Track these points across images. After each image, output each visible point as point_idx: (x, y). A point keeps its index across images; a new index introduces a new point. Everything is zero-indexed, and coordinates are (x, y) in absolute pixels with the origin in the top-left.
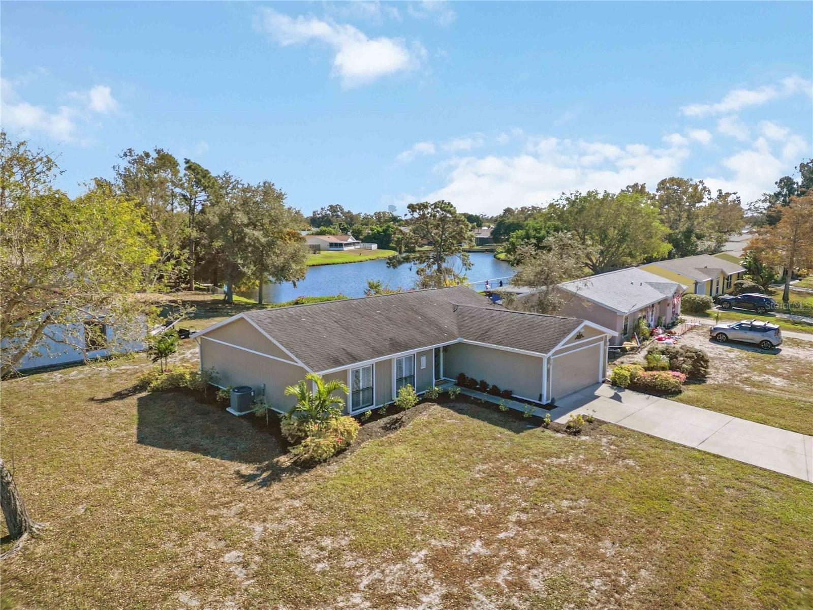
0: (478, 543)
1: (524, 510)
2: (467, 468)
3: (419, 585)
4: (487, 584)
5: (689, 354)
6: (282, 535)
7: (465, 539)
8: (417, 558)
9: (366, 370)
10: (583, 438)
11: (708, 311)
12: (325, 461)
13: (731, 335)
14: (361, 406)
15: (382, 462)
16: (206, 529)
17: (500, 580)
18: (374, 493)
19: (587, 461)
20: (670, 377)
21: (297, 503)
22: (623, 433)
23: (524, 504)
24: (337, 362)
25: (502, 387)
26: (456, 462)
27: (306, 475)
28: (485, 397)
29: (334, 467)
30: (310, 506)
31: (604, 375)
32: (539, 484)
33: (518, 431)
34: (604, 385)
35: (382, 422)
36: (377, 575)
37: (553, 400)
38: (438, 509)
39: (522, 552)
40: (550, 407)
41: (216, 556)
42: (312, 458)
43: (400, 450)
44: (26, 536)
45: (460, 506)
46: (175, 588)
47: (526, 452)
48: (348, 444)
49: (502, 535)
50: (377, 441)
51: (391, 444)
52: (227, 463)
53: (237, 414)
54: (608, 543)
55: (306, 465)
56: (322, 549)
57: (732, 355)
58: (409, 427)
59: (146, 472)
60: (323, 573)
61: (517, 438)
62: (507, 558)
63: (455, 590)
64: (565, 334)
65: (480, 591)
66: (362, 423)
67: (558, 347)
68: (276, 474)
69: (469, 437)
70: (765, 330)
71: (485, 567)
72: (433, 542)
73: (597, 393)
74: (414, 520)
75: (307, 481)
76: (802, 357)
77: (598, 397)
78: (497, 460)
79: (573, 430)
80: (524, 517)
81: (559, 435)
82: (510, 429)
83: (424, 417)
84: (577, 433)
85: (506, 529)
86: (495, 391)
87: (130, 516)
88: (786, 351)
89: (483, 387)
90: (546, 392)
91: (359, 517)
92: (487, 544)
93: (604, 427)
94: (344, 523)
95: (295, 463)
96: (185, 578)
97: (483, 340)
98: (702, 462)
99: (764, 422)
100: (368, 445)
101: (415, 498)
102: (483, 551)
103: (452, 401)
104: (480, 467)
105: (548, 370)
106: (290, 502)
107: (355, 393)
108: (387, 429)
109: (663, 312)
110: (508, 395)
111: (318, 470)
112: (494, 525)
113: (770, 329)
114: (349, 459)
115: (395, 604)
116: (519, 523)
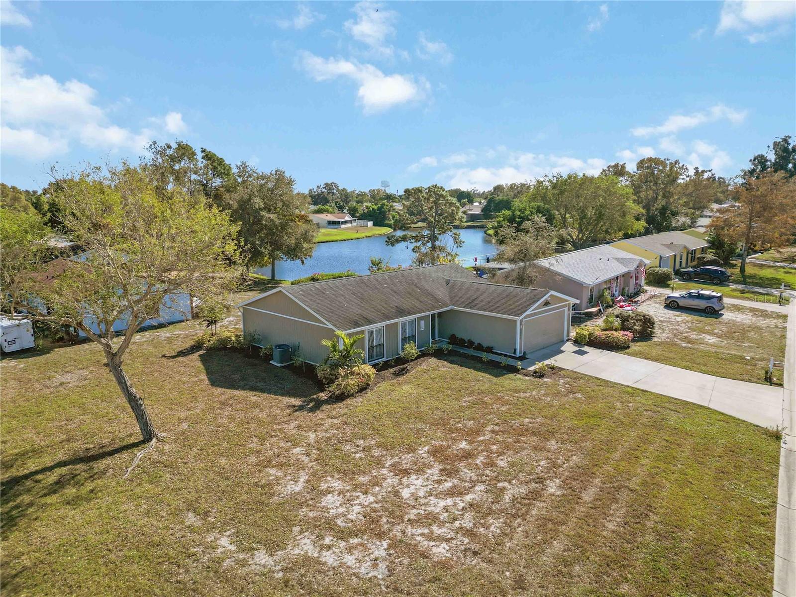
0: (464, 443)
1: (497, 424)
2: (457, 399)
3: (424, 465)
4: (470, 465)
5: (639, 318)
6: (329, 439)
7: (455, 440)
8: (423, 451)
9: (379, 331)
10: (546, 380)
11: (669, 282)
12: (352, 395)
13: (682, 303)
14: (375, 358)
16: (276, 436)
17: (478, 462)
18: (390, 414)
19: (546, 395)
20: (620, 335)
21: (336, 421)
22: (576, 376)
23: (497, 421)
24: (357, 325)
25: (485, 345)
26: (448, 396)
27: (340, 404)
28: (471, 352)
30: (346, 423)
31: (568, 335)
32: (509, 409)
33: (497, 376)
34: (569, 343)
35: (392, 370)
36: (396, 459)
37: (525, 353)
38: (437, 424)
39: (494, 447)
40: (522, 358)
41: (287, 450)
42: (343, 393)
43: (407, 388)
44: (154, 440)
45: (452, 422)
46: (265, 467)
47: (501, 389)
48: (368, 385)
49: (481, 438)
50: (389, 383)
51: (399, 384)
52: (280, 398)
53: (279, 365)
54: (553, 442)
55: (340, 398)
56: (358, 446)
57: (679, 319)
58: (413, 373)
59: (223, 404)
60: (361, 459)
61: (495, 380)
62: (483, 451)
63: (448, 467)
64: (535, 301)
65: (465, 467)
66: (378, 370)
67: (528, 312)
68: (318, 405)
69: (458, 380)
70: (709, 298)
71: (467, 455)
72: (433, 442)
73: (562, 349)
74: (419, 430)
75: (340, 408)
76: (738, 320)
77: (563, 352)
78: (479, 394)
79: (539, 375)
80: (497, 428)
81: (527, 378)
82: (490, 374)
83: (423, 367)
84: (542, 376)
85: (484, 435)
86: (480, 348)
87: (220, 429)
88: (727, 315)
89: (471, 344)
90: (519, 346)
91: (381, 428)
92: (470, 443)
93: (563, 372)
94: (371, 432)
95: (330, 397)
96: (270, 461)
97: (470, 308)
98: (632, 395)
99: (689, 368)
100: (382, 386)
101: (420, 418)
102: (468, 447)
103: (446, 354)
104: (467, 399)
105: (521, 330)
106: (331, 420)
107: (371, 348)
108: (397, 374)
109: (627, 284)
110: (489, 350)
111: (349, 401)
112: (477, 433)
113: (714, 297)
114: (369, 394)
115: (409, 473)
116: (493, 432)
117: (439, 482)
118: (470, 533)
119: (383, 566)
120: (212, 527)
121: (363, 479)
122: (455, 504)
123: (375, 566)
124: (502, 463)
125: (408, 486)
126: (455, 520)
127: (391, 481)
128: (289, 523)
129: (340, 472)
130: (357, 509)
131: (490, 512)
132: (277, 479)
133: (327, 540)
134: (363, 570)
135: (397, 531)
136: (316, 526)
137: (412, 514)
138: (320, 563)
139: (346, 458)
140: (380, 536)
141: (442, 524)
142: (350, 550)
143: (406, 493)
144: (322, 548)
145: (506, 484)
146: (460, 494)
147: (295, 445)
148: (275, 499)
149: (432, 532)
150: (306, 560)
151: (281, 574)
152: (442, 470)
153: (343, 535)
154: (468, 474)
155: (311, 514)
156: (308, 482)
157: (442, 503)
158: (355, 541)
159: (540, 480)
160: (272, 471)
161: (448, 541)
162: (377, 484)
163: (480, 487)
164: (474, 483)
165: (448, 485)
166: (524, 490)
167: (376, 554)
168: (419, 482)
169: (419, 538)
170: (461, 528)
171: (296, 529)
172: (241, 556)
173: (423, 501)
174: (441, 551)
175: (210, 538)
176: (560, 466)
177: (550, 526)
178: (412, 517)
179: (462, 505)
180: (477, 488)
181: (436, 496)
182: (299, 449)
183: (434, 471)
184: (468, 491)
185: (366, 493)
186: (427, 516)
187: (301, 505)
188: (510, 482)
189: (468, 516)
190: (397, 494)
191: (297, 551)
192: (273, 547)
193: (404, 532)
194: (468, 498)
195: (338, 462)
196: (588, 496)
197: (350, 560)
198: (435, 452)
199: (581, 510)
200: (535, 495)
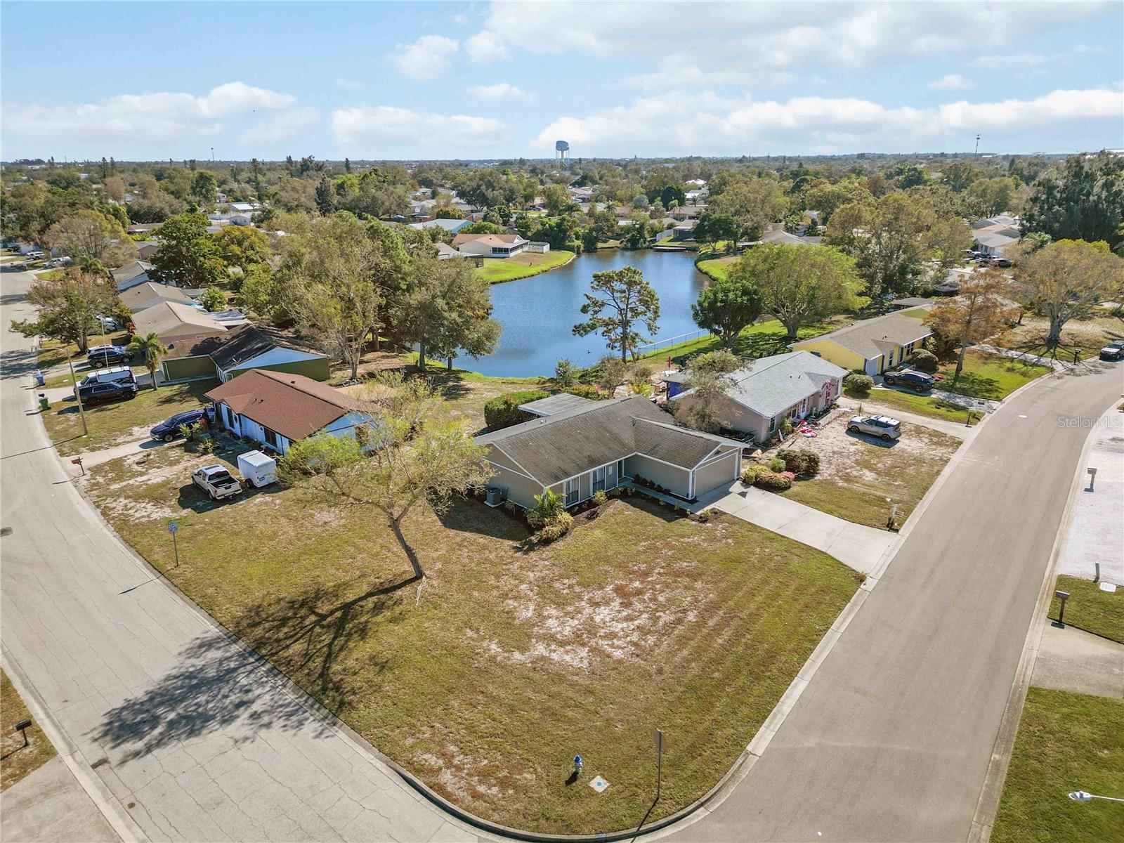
0: (638, 582)
1: (663, 567)
2: (636, 544)
3: (610, 599)
4: (640, 599)
6: (543, 578)
7: (631, 580)
8: (609, 588)
10: (707, 525)
11: (868, 391)
13: (862, 428)
14: (571, 502)
15: (588, 540)
16: (506, 575)
17: (646, 597)
18: (586, 557)
19: (705, 540)
21: (546, 563)
22: (735, 521)
23: (663, 564)
25: (665, 486)
26: (630, 541)
27: (548, 548)
28: (652, 493)
29: (561, 543)
30: (554, 564)
31: (738, 474)
32: (673, 554)
33: (670, 519)
35: (585, 514)
36: (591, 595)
37: (696, 496)
38: (619, 566)
39: (658, 586)
40: (692, 502)
41: (517, 586)
42: (548, 537)
43: (597, 533)
44: (424, 577)
45: (630, 565)
46: (505, 599)
47: (671, 534)
48: (567, 529)
49: (649, 579)
50: (583, 527)
51: (592, 529)
52: (502, 540)
53: (493, 506)
55: (547, 542)
56: (564, 584)
57: (853, 449)
58: (602, 516)
59: (459, 545)
60: (567, 594)
61: (668, 524)
62: (650, 589)
63: (626, 601)
65: (637, 601)
66: (573, 515)
68: (532, 547)
69: (638, 524)
70: (887, 426)
71: (639, 592)
72: (616, 582)
73: (731, 489)
74: (606, 572)
75: (547, 552)
76: (909, 449)
77: (731, 493)
79: (704, 519)
80: (662, 571)
81: (693, 523)
82: (665, 519)
83: (611, 510)
84: (706, 521)
85: (652, 576)
86: (659, 489)
89: (651, 486)
90: (691, 492)
91: (579, 570)
92: (642, 583)
93: (723, 517)
94: (572, 573)
95: (539, 541)
96: (507, 595)
100: (578, 530)
101: (607, 560)
102: (640, 586)
103: (630, 497)
104: (643, 544)
106: (543, 562)
108: (589, 518)
110: (667, 492)
111: (553, 545)
112: (646, 574)
113: (890, 426)
115: (600, 605)
116: (659, 573)
117: (619, 612)
118: (636, 644)
119: (586, 662)
120: (484, 639)
121: (570, 609)
122: (629, 626)
123: (581, 661)
124: (661, 599)
125: (599, 614)
126: (627, 636)
127: (588, 610)
128: (529, 637)
129: (555, 604)
130: (568, 629)
131: (649, 632)
132: (515, 608)
133: (553, 647)
134: (575, 663)
135: (593, 642)
136: (545, 639)
137: (602, 632)
138: (551, 659)
139: (557, 593)
140: (583, 645)
141: (619, 639)
142: (567, 652)
143: (598, 619)
144: (551, 651)
145: (662, 614)
146: (632, 620)
147: (522, 582)
148: (517, 622)
149: (613, 644)
150: (543, 658)
151: (530, 665)
152: (621, 603)
153: (562, 644)
154: (638, 606)
155: (541, 631)
156: (535, 610)
157: (620, 626)
158: (569, 648)
159: (684, 611)
160: (511, 602)
161: (622, 648)
162: (579, 612)
163: (645, 616)
164: (641, 613)
165: (625, 614)
166: (672, 618)
167: (582, 655)
168: (606, 611)
169: (606, 647)
170: (631, 642)
171: (534, 640)
172: (506, 655)
173: (608, 624)
174: (618, 654)
175: (485, 644)
176: (700, 601)
177: (684, 641)
178: (602, 634)
179: (632, 627)
180: (643, 616)
181: (617, 621)
182: (525, 586)
183: (616, 604)
184: (637, 618)
185: (572, 618)
186: (610, 634)
187: (534, 625)
188: (664, 612)
189: (636, 634)
190: (592, 619)
191: (537, 653)
192: (523, 650)
193: (597, 643)
194: (636, 623)
195: (553, 597)
196: (711, 623)
197: (567, 658)
198: (619, 590)
199: (705, 631)
200: (679, 621)
